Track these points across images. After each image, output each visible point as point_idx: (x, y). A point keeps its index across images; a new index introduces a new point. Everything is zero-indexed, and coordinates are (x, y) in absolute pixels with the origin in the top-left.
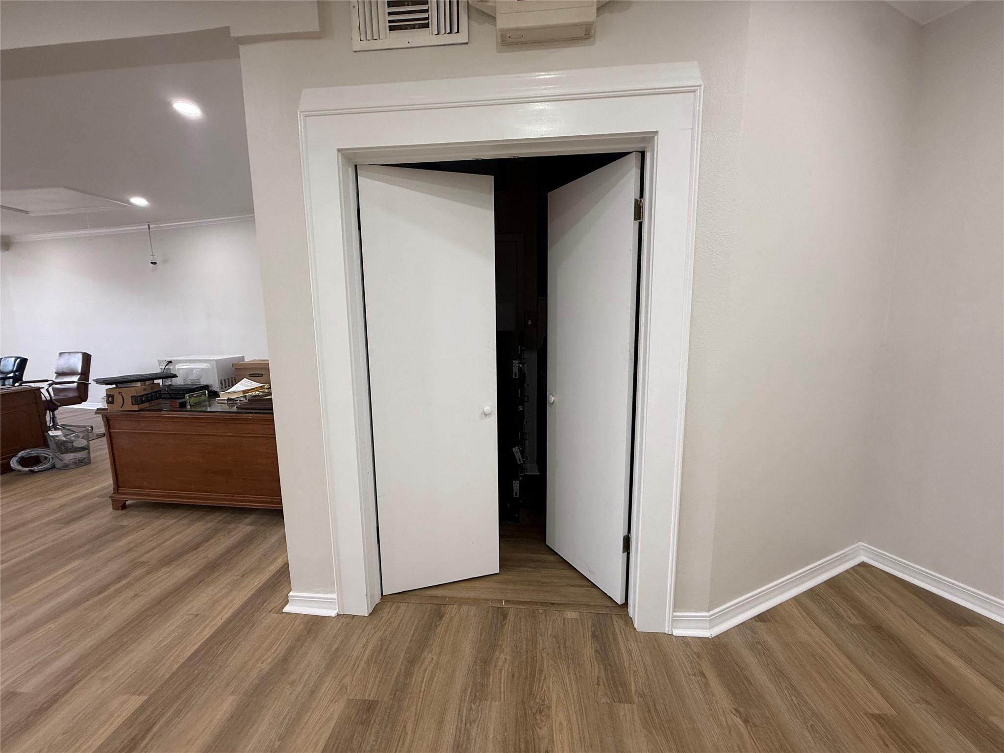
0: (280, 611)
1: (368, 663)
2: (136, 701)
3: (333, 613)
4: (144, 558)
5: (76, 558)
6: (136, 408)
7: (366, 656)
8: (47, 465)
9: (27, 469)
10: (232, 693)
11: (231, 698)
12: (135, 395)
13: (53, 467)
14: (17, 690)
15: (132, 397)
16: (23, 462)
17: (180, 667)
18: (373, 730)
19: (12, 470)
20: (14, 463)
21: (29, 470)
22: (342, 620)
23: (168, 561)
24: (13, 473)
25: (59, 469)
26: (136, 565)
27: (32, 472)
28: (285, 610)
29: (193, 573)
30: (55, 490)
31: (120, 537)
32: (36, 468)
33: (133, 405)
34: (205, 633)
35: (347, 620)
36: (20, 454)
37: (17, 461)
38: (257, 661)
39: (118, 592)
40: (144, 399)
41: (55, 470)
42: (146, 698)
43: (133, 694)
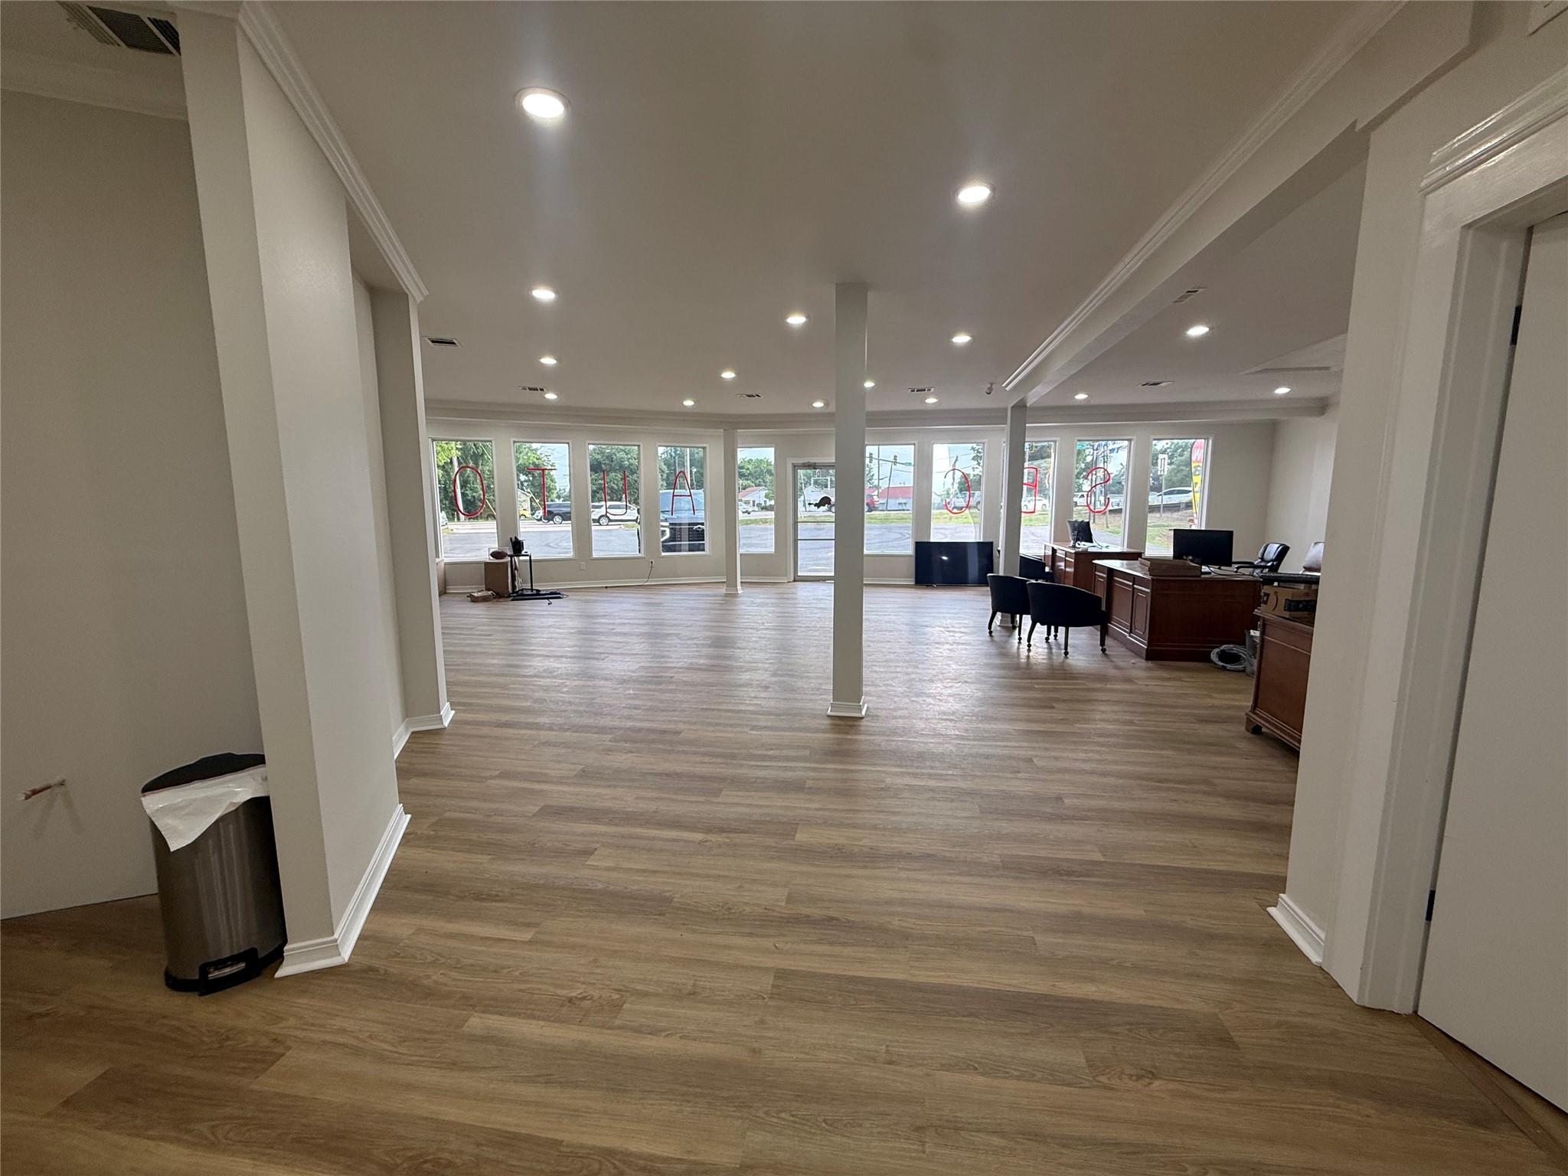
0: (1264, 907)
1: (1279, 1024)
2: (1097, 856)
3: (1316, 958)
4: (1216, 781)
5: (1174, 749)
6: (1287, 614)
7: (1289, 1019)
8: (1240, 667)
9: (1222, 664)
10: (1145, 911)
11: (1143, 913)
12: (1290, 598)
13: (1244, 671)
14: (1064, 799)
15: (1286, 600)
16: (1223, 656)
17: (1140, 864)
18: (1201, 1051)
19: (1210, 661)
20: (1214, 656)
21: (1223, 666)
22: (1319, 976)
23: (1229, 795)
24: (1208, 665)
25: (1247, 675)
26: (1206, 781)
27: (1224, 668)
28: (1269, 909)
29: (1236, 818)
30: (1223, 691)
31: (1221, 754)
32: (1229, 666)
33: (1285, 610)
34: (1184, 863)
35: (1322, 982)
36: (1223, 647)
37: (1217, 653)
38: (1191, 915)
39: (1169, 789)
40: (1301, 606)
41: (1244, 674)
42: (1103, 860)
43: (1100, 852)
